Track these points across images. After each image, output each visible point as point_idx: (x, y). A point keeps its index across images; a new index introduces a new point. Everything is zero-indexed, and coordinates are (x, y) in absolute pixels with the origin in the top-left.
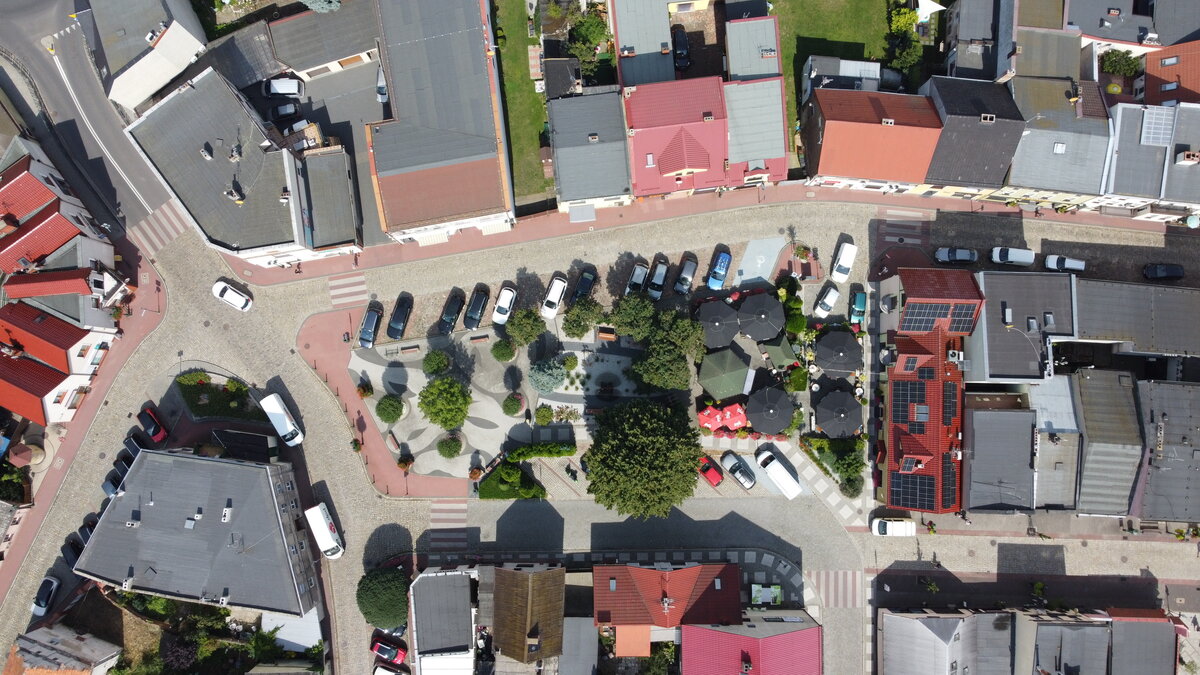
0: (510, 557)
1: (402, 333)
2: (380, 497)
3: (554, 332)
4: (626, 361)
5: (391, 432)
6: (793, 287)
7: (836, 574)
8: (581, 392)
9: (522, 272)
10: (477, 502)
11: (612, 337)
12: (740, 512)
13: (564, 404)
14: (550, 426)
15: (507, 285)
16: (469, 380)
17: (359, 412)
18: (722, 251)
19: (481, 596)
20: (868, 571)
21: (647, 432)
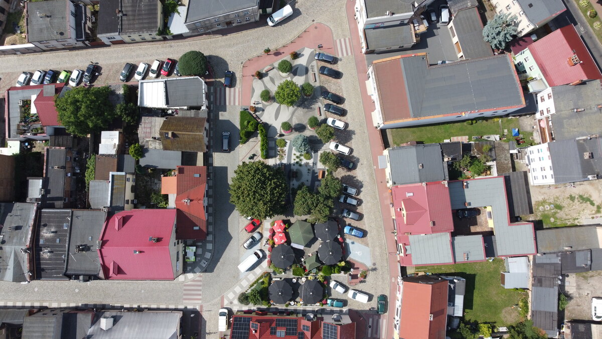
0: (212, 126)
1: (323, 73)
2: (242, 63)
3: (323, 148)
4: (309, 184)
5: (273, 68)
6: (346, 269)
7: (200, 290)
8: (293, 162)
9: (353, 132)
10: (239, 110)
11: (320, 177)
12: (232, 242)
13: (287, 153)
14: (276, 146)
15: (347, 125)
16: (299, 106)
17: (283, 53)
18: (364, 233)
19: (193, 111)
20: (201, 307)
21: (272, 191)
